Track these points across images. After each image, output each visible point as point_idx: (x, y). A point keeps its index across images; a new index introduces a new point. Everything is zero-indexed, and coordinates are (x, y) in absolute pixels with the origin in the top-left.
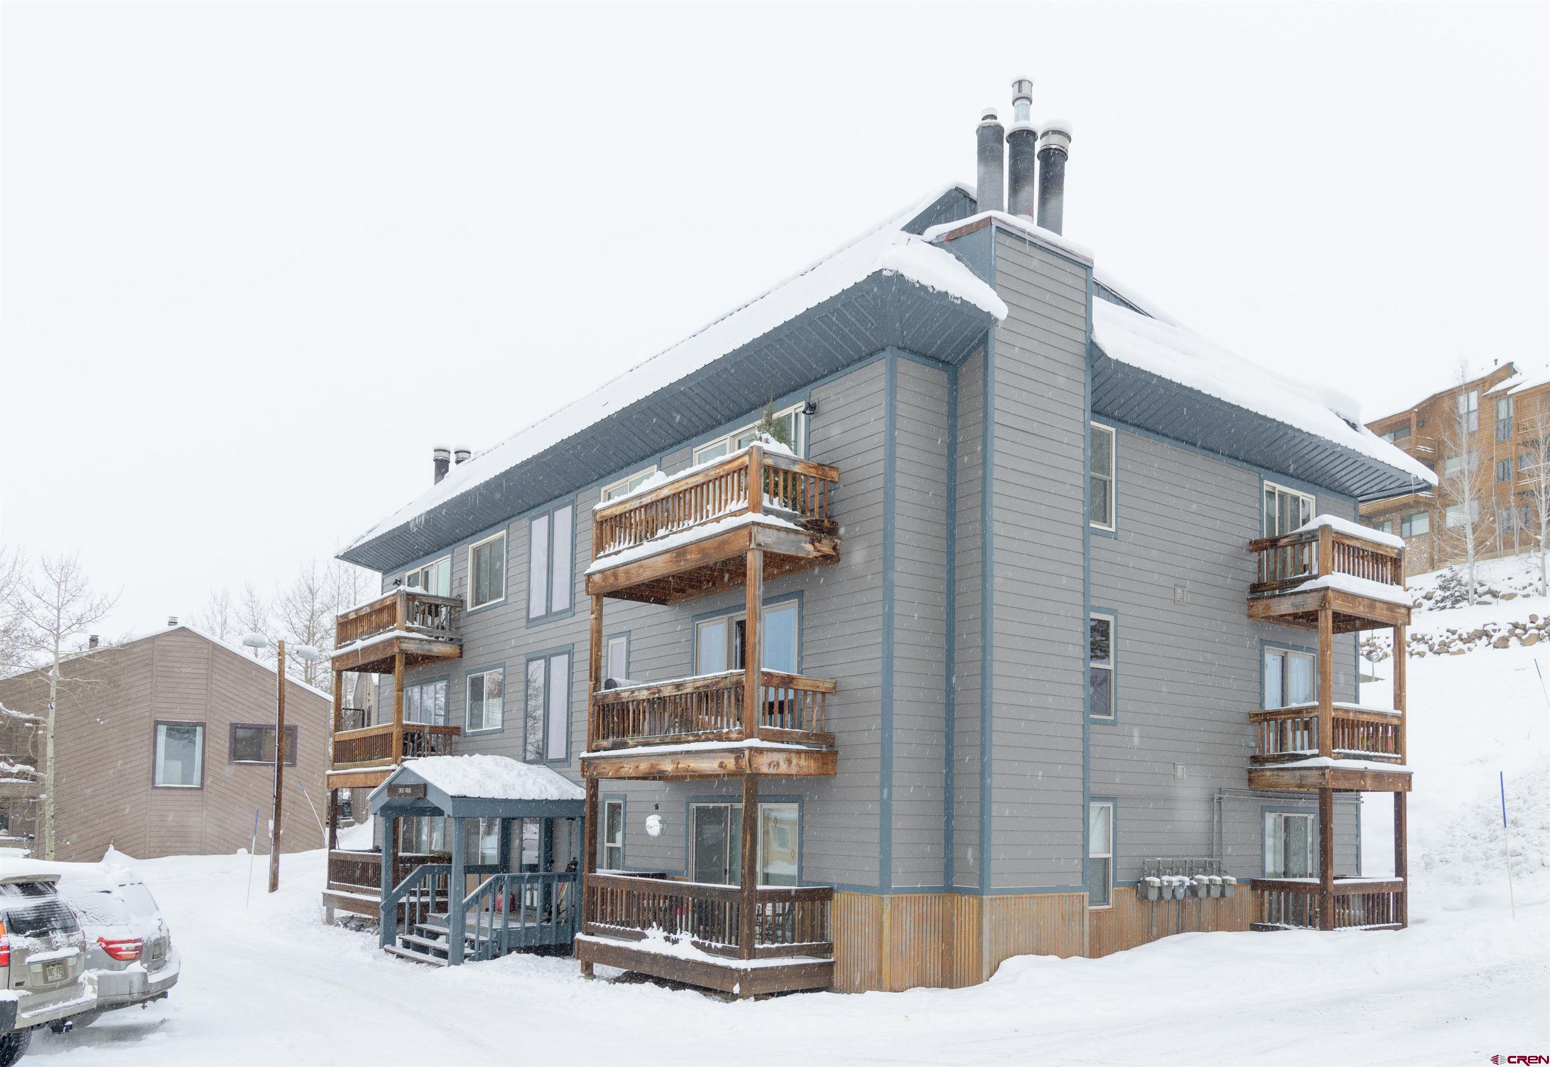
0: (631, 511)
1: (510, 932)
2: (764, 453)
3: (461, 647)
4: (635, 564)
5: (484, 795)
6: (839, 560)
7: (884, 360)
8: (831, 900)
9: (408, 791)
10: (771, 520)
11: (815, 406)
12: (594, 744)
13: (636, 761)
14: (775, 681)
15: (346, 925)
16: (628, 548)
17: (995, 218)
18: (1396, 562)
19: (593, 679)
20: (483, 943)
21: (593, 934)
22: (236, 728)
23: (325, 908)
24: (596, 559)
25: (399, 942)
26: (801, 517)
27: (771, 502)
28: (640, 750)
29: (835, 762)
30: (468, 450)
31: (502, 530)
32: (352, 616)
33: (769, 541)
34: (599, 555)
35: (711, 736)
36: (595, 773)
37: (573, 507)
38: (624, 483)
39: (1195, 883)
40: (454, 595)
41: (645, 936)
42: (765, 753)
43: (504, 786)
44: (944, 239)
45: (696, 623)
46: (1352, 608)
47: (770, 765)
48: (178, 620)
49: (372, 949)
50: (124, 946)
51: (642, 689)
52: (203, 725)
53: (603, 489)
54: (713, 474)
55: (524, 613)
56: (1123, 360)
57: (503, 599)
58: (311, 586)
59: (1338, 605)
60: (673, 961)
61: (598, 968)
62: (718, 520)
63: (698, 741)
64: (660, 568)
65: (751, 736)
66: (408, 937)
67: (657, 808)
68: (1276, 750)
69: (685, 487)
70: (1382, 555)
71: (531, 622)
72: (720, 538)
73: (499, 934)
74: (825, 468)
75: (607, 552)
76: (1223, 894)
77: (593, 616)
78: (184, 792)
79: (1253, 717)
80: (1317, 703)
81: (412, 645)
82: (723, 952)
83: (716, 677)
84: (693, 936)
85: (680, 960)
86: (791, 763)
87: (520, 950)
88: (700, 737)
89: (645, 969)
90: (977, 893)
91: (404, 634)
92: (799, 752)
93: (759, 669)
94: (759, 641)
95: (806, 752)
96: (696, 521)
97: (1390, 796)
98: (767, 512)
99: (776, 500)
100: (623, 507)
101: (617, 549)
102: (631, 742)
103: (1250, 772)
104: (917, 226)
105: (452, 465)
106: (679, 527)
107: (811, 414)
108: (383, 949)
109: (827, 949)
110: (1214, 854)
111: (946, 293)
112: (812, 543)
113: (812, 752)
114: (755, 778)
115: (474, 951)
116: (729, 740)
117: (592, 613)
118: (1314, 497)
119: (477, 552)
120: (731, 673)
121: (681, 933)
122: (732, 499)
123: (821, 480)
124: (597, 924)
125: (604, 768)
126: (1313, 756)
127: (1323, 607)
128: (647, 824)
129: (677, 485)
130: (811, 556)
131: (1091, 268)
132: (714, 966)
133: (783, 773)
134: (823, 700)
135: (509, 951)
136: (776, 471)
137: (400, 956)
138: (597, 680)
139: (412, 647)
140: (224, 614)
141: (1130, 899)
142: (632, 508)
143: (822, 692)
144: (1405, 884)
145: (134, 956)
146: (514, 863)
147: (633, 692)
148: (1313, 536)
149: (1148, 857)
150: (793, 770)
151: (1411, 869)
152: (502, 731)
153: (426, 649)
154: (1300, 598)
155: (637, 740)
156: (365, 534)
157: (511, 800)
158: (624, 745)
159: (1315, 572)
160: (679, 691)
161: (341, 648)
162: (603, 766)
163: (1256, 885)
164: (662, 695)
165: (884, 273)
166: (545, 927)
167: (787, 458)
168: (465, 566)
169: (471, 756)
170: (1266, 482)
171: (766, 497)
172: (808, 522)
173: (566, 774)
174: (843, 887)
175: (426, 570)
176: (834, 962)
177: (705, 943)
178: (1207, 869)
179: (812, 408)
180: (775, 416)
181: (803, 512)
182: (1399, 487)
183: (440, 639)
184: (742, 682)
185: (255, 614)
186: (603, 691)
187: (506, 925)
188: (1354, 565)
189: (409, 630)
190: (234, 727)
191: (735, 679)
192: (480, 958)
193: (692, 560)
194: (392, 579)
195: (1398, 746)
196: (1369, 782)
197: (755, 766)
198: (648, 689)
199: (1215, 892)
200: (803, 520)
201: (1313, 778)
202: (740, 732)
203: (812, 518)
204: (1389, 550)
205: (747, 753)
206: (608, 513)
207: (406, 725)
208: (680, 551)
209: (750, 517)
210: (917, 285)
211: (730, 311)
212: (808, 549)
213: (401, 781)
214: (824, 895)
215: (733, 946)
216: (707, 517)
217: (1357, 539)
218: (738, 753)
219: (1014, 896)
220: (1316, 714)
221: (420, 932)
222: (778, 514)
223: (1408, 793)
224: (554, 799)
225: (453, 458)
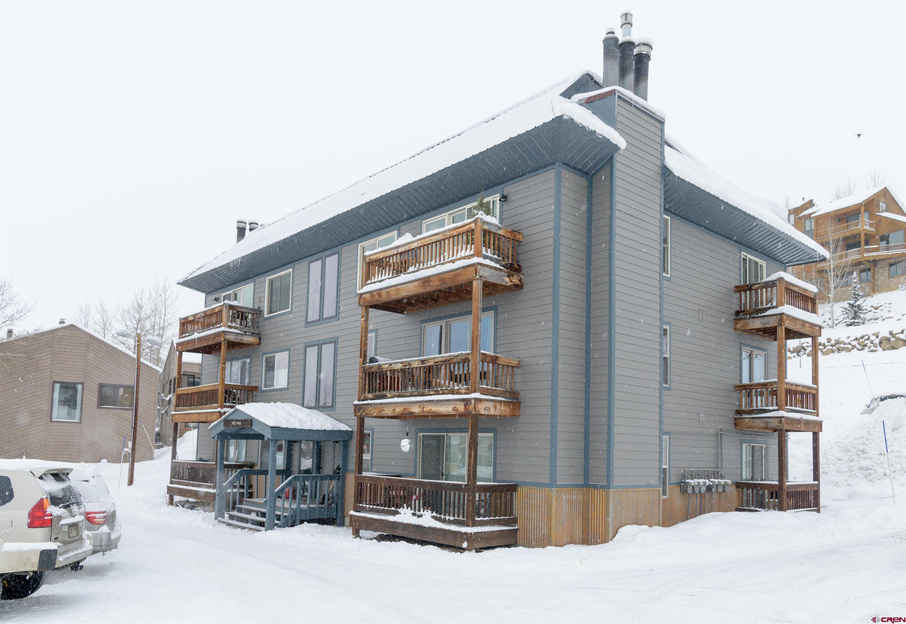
0: (390, 256)
1: (302, 510)
2: (484, 222)
3: (260, 339)
4: (394, 288)
5: (289, 427)
6: (522, 288)
7: (554, 169)
8: (516, 491)
9: (239, 423)
10: (487, 262)
11: (507, 197)
12: (363, 396)
13: (393, 407)
14: (488, 359)
15: (183, 506)
16: (389, 278)
17: (617, 90)
18: (813, 301)
19: (362, 357)
20: (285, 517)
21: (360, 512)
22: (102, 386)
23: (168, 495)
24: (366, 285)
25: (226, 516)
26: (503, 261)
27: (487, 251)
28: (396, 400)
29: (519, 408)
30: (256, 222)
31: (290, 268)
32: (191, 318)
33: (486, 274)
34: (367, 283)
35: (446, 392)
36: (364, 414)
37: (339, 255)
38: (374, 241)
39: (711, 484)
40: (256, 307)
41: (398, 513)
42: (483, 402)
43: (300, 421)
44: (584, 102)
45: (423, 325)
46: (795, 325)
47: (485, 409)
48: (65, 321)
49: (209, 520)
50: (97, 516)
51: (397, 363)
52: (82, 384)
53: (360, 245)
54: (448, 234)
55: (304, 318)
56: (682, 177)
57: (289, 310)
58: (140, 304)
59: (788, 324)
60: (419, 528)
61: (362, 532)
62: (453, 261)
63: (437, 394)
64: (412, 290)
65: (475, 391)
66: (232, 513)
67: (407, 434)
68: (746, 407)
69: (429, 242)
70: (807, 296)
71: (308, 324)
72: (454, 272)
73: (295, 511)
74: (515, 233)
75: (373, 281)
76: (724, 491)
77: (363, 319)
78: (71, 425)
79: (737, 387)
80: (776, 380)
81: (231, 337)
82: (455, 522)
83: (450, 356)
84: (432, 513)
85: (425, 527)
86: (496, 408)
87: (309, 521)
88: (439, 392)
89: (399, 533)
90: (607, 487)
91: (227, 329)
92: (500, 402)
93: (480, 351)
94: (480, 335)
95: (504, 402)
96: (436, 262)
97: (810, 435)
98: (485, 257)
99: (489, 250)
100: (385, 253)
101: (379, 279)
102: (389, 395)
103: (736, 419)
104: (567, 94)
105: (247, 231)
106: (424, 266)
107: (504, 201)
108: (217, 520)
109: (514, 521)
110: (719, 467)
111: (595, 131)
112: (509, 276)
113: (507, 402)
114: (477, 417)
115: (280, 522)
116: (460, 394)
117: (362, 317)
118: (765, 263)
119: (271, 282)
120: (461, 353)
121: (424, 511)
122: (462, 250)
123: (513, 239)
124: (364, 505)
125: (370, 411)
126: (774, 410)
127: (780, 325)
128: (402, 445)
129: (423, 241)
130: (508, 285)
131: (664, 123)
132: (449, 531)
133: (492, 414)
134: (513, 371)
135: (302, 522)
136: (490, 232)
137: (229, 525)
138: (365, 357)
139: (232, 338)
140: (86, 319)
141: (676, 491)
142: (391, 254)
143: (512, 366)
144: (818, 485)
145: (102, 522)
146: (295, 469)
147: (391, 365)
148: (774, 284)
149: (687, 468)
150: (497, 413)
151: (822, 477)
152: (287, 389)
153: (239, 339)
154: (766, 319)
155: (393, 394)
156: (196, 270)
157: (305, 430)
158: (384, 397)
159: (774, 304)
160: (423, 364)
161: (182, 338)
162: (370, 409)
163: (738, 485)
164: (412, 366)
165: (564, 117)
166: (322, 508)
167: (496, 226)
168: (264, 290)
169: (275, 403)
170: (743, 253)
171: (484, 248)
172: (506, 264)
173: (331, 415)
174: (525, 484)
175: (235, 292)
176: (518, 529)
177: (441, 517)
178: (717, 475)
179: (504, 198)
180: (485, 200)
181: (503, 258)
182: (809, 258)
183: (248, 333)
184: (469, 359)
185: (105, 319)
186: (368, 364)
187: (299, 506)
188: (794, 301)
189: (230, 327)
190: (101, 386)
191: (463, 357)
192: (284, 526)
193: (435, 285)
194: (213, 297)
195: (815, 407)
196: (803, 426)
197: (477, 409)
198: (402, 363)
199: (720, 489)
200: (503, 263)
201: (775, 424)
202: (468, 389)
203: (508, 262)
204: (810, 293)
205: (473, 401)
206: (374, 257)
207: (227, 385)
208: (426, 280)
209: (476, 260)
210: (581, 126)
211: (437, 143)
212: (507, 281)
213: (234, 417)
214: (513, 488)
215: (461, 518)
216: (444, 260)
217: (796, 286)
218: (466, 402)
219: (625, 490)
220: (776, 386)
221: (240, 510)
222: (491, 259)
223: (820, 433)
224: (330, 429)
225: (248, 227)
